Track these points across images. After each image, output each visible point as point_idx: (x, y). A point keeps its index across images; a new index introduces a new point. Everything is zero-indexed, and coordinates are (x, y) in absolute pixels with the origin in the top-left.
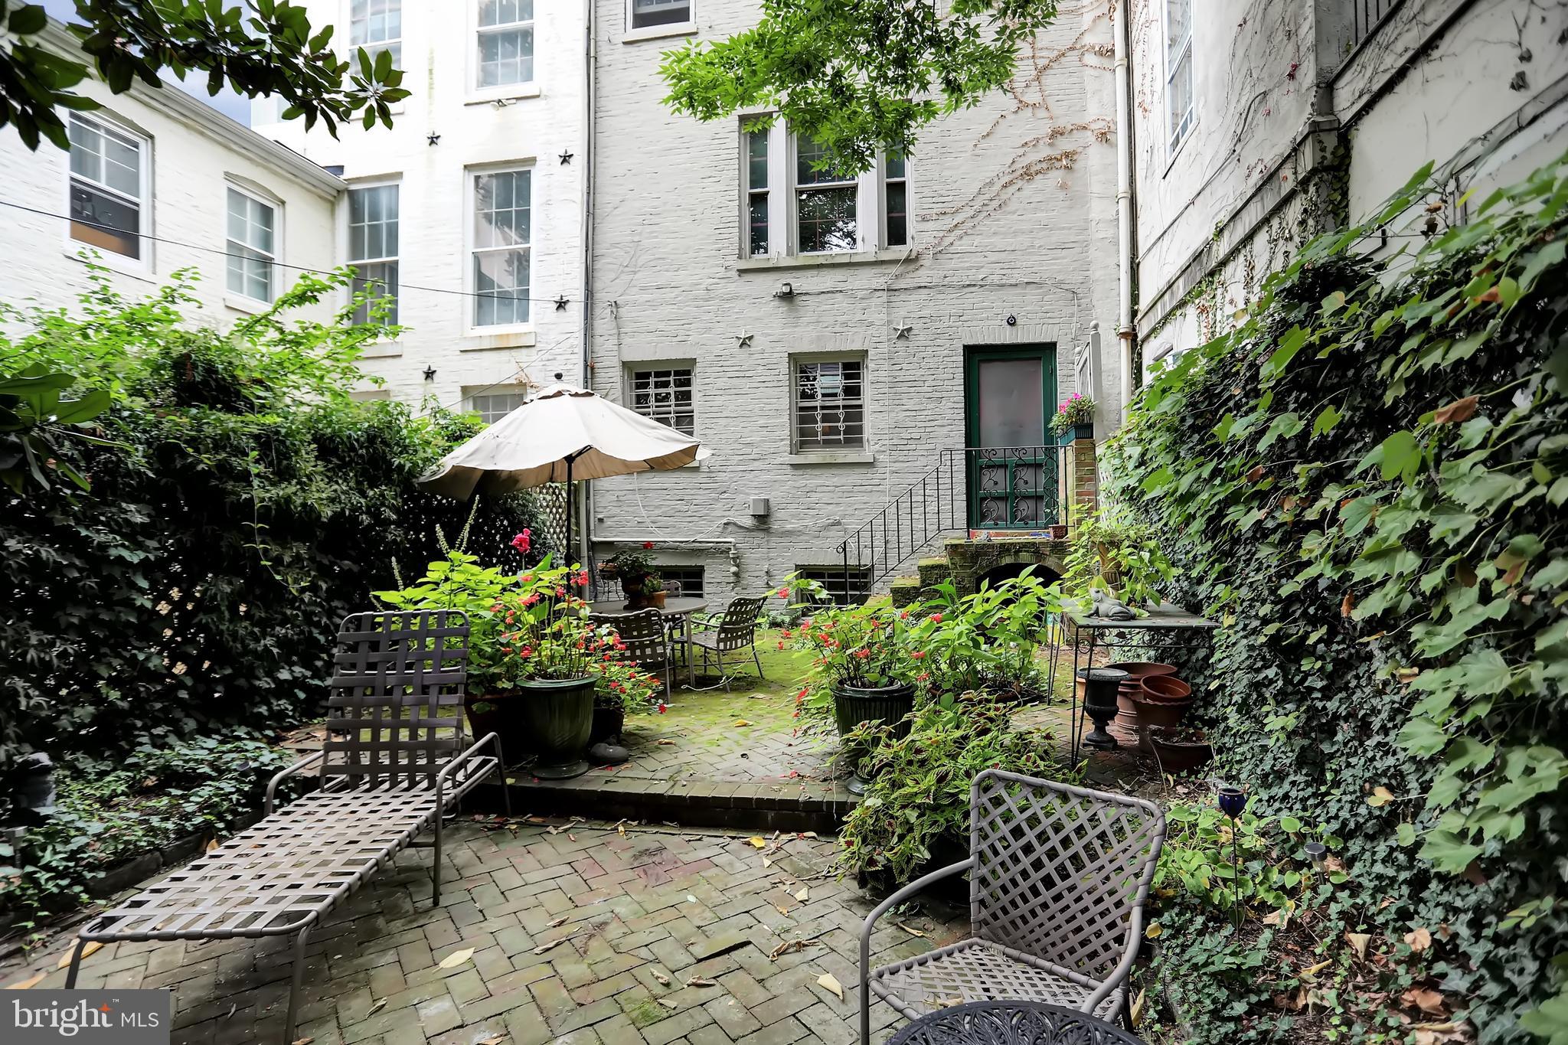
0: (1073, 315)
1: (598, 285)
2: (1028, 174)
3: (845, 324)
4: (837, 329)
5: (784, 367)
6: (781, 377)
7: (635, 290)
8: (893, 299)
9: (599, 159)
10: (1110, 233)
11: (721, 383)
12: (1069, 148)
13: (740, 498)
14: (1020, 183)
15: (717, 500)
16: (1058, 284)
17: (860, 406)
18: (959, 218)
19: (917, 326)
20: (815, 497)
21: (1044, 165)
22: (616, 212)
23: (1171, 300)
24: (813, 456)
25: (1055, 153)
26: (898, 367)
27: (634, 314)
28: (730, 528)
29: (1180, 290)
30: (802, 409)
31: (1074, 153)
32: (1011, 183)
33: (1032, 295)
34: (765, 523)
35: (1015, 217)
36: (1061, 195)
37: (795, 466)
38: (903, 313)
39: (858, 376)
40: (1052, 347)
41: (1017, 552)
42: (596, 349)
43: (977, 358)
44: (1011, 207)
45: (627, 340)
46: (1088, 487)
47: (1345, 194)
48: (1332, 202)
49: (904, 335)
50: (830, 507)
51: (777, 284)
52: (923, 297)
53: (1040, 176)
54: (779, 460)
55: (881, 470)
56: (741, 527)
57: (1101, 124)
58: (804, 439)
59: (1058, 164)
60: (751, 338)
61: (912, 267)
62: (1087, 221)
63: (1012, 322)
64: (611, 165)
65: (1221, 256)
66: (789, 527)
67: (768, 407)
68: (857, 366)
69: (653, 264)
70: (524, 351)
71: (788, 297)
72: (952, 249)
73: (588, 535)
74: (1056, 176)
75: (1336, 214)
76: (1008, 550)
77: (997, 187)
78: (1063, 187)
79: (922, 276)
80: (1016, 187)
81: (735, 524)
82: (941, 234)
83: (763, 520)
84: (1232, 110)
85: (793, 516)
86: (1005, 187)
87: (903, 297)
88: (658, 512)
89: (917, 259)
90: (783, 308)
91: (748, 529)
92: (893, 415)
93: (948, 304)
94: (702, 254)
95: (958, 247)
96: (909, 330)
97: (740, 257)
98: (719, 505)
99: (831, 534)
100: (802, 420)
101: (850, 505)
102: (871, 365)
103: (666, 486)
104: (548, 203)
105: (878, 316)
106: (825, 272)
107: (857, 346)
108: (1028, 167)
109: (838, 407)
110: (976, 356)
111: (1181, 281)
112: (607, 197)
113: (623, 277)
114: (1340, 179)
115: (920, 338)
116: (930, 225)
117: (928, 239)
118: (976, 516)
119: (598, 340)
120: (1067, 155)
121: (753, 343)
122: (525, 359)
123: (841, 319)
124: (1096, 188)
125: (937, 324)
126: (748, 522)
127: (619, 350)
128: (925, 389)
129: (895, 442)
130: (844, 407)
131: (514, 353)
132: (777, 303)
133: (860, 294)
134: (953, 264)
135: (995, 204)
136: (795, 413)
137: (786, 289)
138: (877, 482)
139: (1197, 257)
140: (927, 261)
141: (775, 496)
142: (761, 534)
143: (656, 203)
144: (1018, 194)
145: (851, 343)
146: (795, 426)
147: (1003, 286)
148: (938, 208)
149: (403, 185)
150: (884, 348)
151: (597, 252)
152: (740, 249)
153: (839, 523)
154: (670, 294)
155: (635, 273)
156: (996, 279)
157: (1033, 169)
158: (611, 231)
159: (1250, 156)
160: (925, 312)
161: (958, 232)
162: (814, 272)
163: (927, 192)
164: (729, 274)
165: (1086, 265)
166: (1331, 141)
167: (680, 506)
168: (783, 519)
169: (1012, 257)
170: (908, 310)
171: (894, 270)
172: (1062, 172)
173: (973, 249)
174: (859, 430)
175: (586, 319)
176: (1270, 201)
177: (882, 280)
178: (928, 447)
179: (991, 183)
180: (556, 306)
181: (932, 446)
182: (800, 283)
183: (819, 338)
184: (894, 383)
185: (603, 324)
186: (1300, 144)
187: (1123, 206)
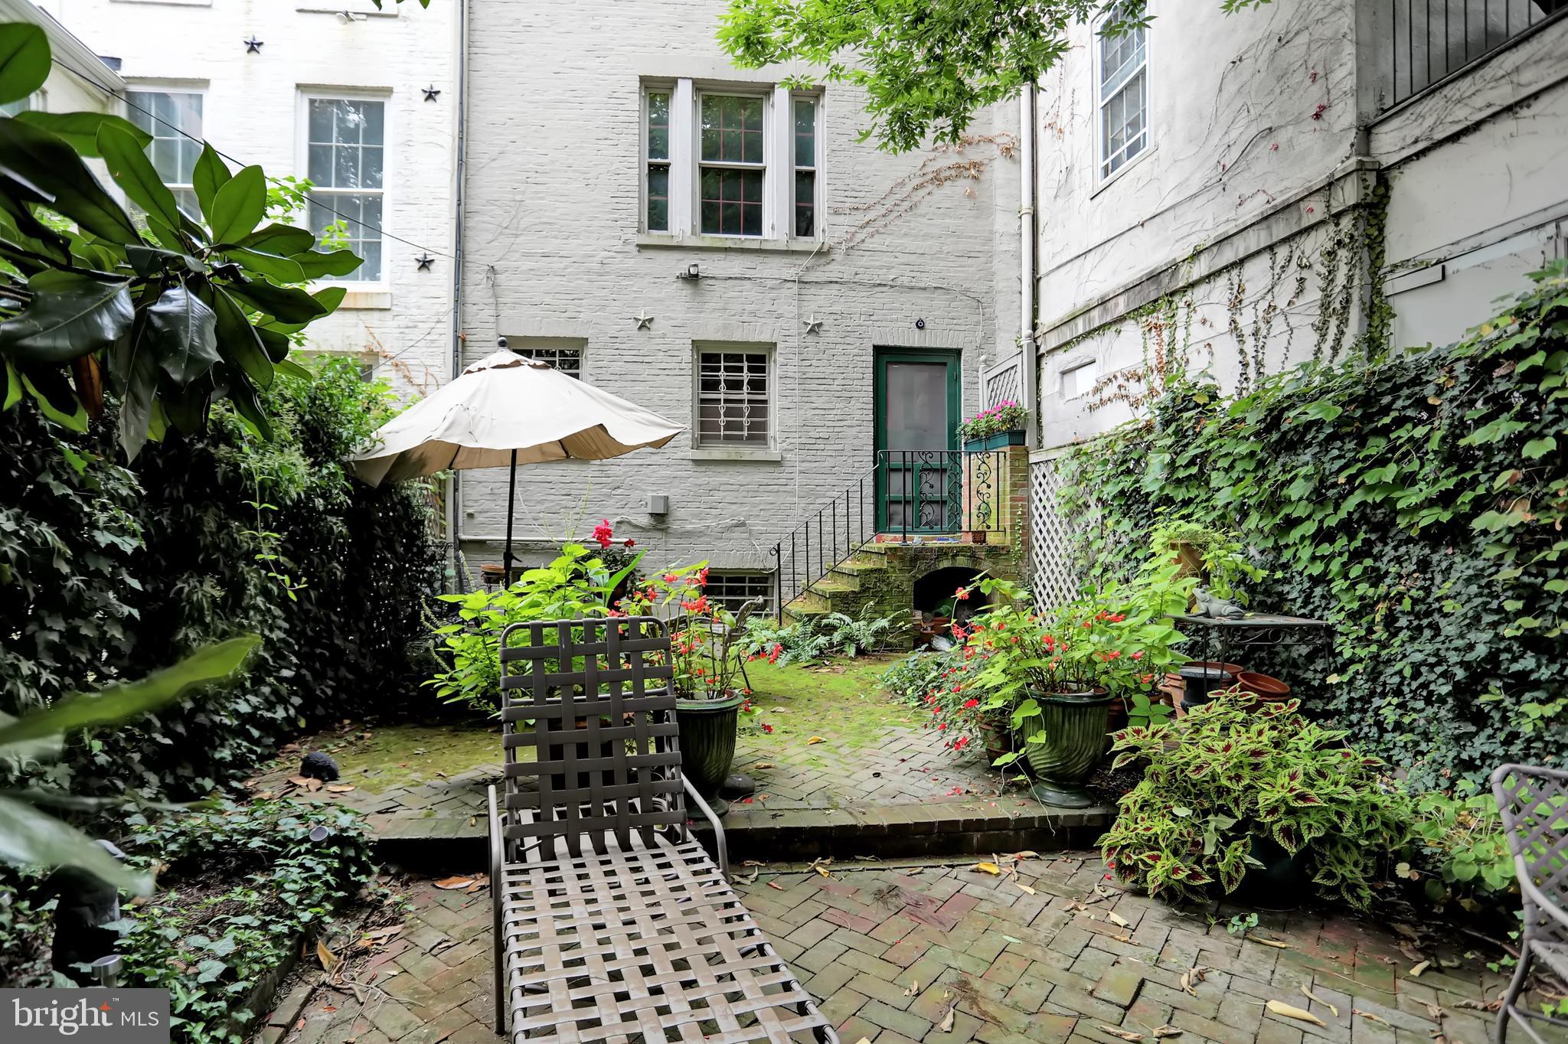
0: (977, 323)
1: (470, 246)
2: (938, 180)
3: (753, 314)
4: (745, 318)
5: (687, 355)
6: (683, 365)
7: (518, 255)
8: (803, 291)
9: (473, 101)
10: (1013, 246)
11: (617, 367)
12: (977, 158)
13: (636, 495)
14: (930, 187)
15: (609, 496)
16: (965, 292)
17: (765, 402)
18: (871, 215)
19: (828, 322)
20: (718, 496)
21: (953, 173)
22: (493, 164)
23: (1101, 317)
24: (718, 452)
25: (964, 162)
26: (807, 363)
27: (513, 283)
28: (624, 527)
29: (1121, 307)
30: (703, 401)
31: (981, 164)
32: (921, 186)
33: (940, 300)
34: (663, 522)
35: (924, 220)
36: (969, 204)
37: (697, 462)
38: (813, 307)
39: (763, 370)
40: (958, 352)
41: (954, 556)
42: (468, 319)
43: (886, 358)
44: (922, 210)
45: (505, 312)
46: (1020, 493)
47: (1381, 230)
48: (1368, 236)
49: (815, 330)
50: (734, 507)
51: (683, 264)
52: (835, 292)
53: (948, 183)
54: (680, 455)
55: (788, 470)
56: (636, 526)
57: (1005, 140)
58: (706, 432)
59: (966, 173)
60: (651, 320)
61: (823, 261)
62: (992, 232)
63: (920, 325)
64: (488, 112)
65: (1195, 277)
66: (689, 527)
67: (668, 397)
68: (762, 359)
69: (538, 228)
70: (376, 314)
71: (692, 279)
72: (863, 246)
73: (456, 533)
74: (964, 185)
75: (1370, 247)
76: (946, 554)
77: (909, 187)
78: (971, 196)
79: (833, 271)
80: (927, 190)
81: (629, 523)
82: (853, 229)
83: (660, 519)
84: (1215, 139)
85: (694, 516)
86: (916, 189)
87: (813, 290)
88: (539, 507)
89: (828, 252)
90: (687, 290)
91: (643, 529)
92: (802, 412)
93: (859, 302)
94: (595, 223)
95: (870, 244)
96: (820, 325)
97: (639, 231)
98: (612, 502)
99: (735, 535)
100: (703, 413)
101: (754, 505)
102: (780, 359)
103: (550, 479)
104: (408, 143)
105: (788, 309)
106: (732, 256)
107: (766, 338)
108: (938, 172)
109: (741, 401)
110: (885, 356)
111: (1122, 300)
112: (481, 147)
113: (501, 239)
114: (1376, 216)
115: (830, 334)
116: (841, 219)
117: (840, 233)
118: (882, 519)
119: (470, 309)
120: (975, 165)
121: (653, 326)
122: (376, 323)
123: (749, 308)
124: (1000, 201)
125: (848, 322)
126: (644, 520)
127: (497, 323)
128: (834, 387)
129: (803, 440)
130: (750, 401)
131: (362, 315)
132: (680, 284)
133: (770, 283)
134: (864, 261)
135: (906, 205)
136: (697, 405)
137: (693, 271)
138: (784, 481)
139: (1154, 277)
140: (838, 255)
141: (674, 493)
142: (658, 535)
143: (543, 160)
144: (928, 198)
145: (757, 333)
146: (697, 418)
147: (912, 288)
148: (850, 203)
149: (209, 97)
150: (794, 342)
151: (470, 208)
152: (640, 222)
153: (743, 524)
154: (557, 264)
155: (516, 236)
156: (906, 281)
157: (943, 175)
158: (488, 185)
159: (1242, 185)
160: (836, 308)
161: (869, 230)
162: (722, 256)
163: (840, 184)
164: (626, 249)
165: (990, 277)
166: (1372, 179)
167: (567, 502)
168: (683, 519)
169: (921, 260)
170: (820, 304)
171: (806, 262)
172: (969, 182)
173: (884, 248)
174: (763, 426)
175: (457, 283)
176: (1281, 230)
177: (793, 271)
178: (836, 447)
179: (902, 184)
180: (418, 265)
181: (840, 447)
182: (708, 265)
183: (725, 327)
184: (804, 380)
185: (477, 291)
186: (1338, 179)
187: (1027, 221)
